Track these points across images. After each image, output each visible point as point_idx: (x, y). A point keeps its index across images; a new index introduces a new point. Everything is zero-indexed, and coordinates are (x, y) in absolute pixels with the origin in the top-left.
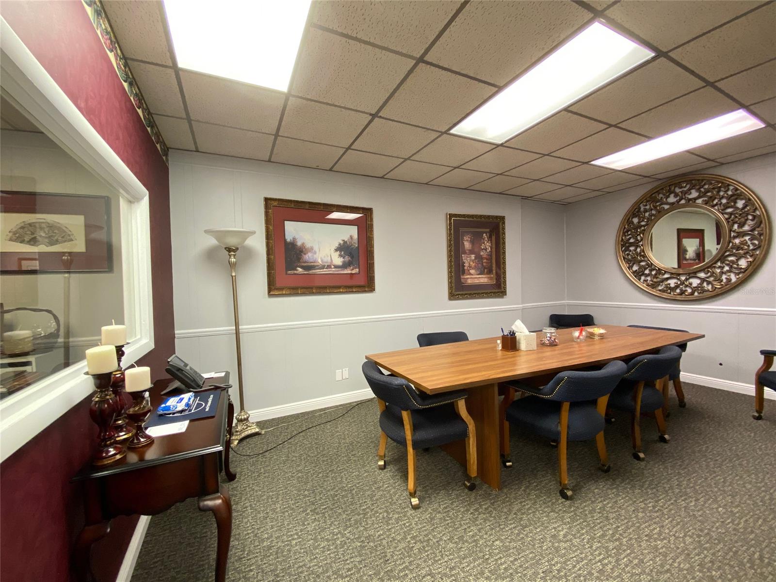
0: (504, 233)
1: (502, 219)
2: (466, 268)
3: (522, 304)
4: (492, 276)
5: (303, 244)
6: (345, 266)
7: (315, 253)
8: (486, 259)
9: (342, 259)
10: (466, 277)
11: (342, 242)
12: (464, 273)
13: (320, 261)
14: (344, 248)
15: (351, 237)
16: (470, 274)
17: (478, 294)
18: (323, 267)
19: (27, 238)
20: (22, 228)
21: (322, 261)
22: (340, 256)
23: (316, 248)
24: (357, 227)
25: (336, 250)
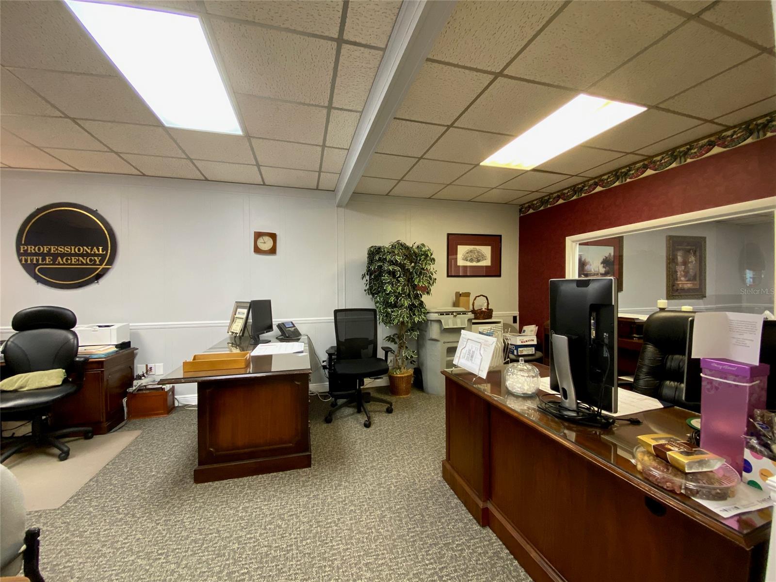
0: (705, 250)
1: (705, 238)
2: (678, 276)
3: (715, 305)
4: (696, 282)
5: (585, 260)
6: (606, 274)
7: (591, 265)
8: (693, 269)
9: (604, 269)
10: (678, 283)
11: (605, 258)
12: (677, 280)
13: (593, 270)
14: (606, 262)
15: (610, 254)
16: (681, 281)
17: (686, 295)
18: (594, 275)
19: (469, 259)
20: (467, 253)
21: (594, 270)
22: (604, 267)
23: (591, 262)
24: (613, 247)
25: (602, 263)
